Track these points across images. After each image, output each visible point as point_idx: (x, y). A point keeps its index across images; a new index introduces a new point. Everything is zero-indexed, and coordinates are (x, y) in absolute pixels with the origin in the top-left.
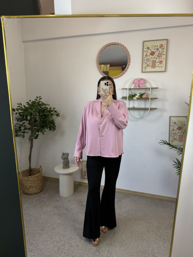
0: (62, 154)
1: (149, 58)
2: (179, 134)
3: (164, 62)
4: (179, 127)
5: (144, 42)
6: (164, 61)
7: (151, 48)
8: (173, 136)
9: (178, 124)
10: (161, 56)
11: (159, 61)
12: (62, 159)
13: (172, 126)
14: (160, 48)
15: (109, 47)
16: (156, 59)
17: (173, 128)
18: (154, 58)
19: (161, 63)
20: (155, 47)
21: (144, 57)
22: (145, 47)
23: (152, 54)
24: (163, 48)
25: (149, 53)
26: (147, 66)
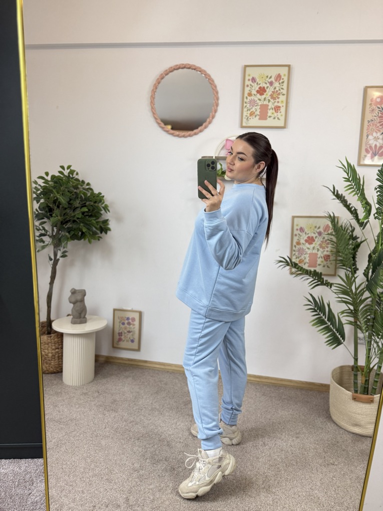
0: (71, 291)
1: (254, 100)
2: (309, 252)
3: (283, 110)
4: (309, 237)
5: (246, 66)
6: (283, 106)
7: (260, 81)
8: (298, 256)
9: (307, 233)
10: (277, 97)
11: (273, 107)
12: (70, 302)
13: (296, 235)
14: (276, 81)
15: (175, 71)
16: (267, 103)
17: (298, 239)
18: (265, 99)
19: (278, 110)
20: (267, 79)
21: (245, 97)
22: (247, 78)
23: (261, 92)
24: (281, 81)
25: (255, 90)
26: (251, 114)
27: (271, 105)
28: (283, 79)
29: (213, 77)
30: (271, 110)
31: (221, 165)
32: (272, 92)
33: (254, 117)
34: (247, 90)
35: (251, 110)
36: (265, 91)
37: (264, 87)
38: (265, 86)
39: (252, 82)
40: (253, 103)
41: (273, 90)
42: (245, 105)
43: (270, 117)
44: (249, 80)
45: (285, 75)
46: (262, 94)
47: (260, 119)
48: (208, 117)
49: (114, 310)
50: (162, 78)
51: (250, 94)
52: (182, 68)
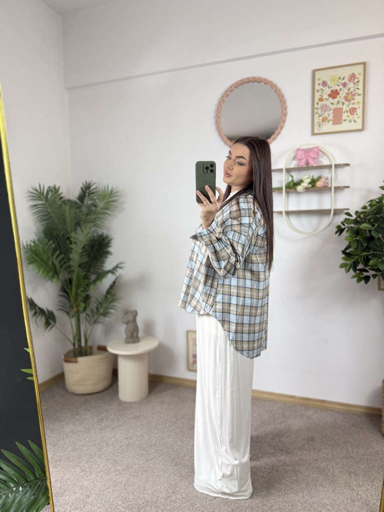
0: (124, 312)
1: (326, 105)
3: (360, 111)
5: (314, 71)
6: (359, 107)
7: (331, 84)
10: (352, 98)
12: (124, 322)
14: (350, 81)
15: (241, 87)
16: (341, 106)
18: (338, 102)
19: (353, 112)
20: (339, 82)
21: (316, 103)
22: (317, 82)
23: (333, 95)
24: (356, 80)
25: (326, 94)
26: (323, 120)
27: (345, 108)
28: (358, 78)
29: (280, 86)
30: (346, 113)
31: (292, 177)
32: (347, 94)
33: (327, 123)
34: (317, 96)
35: (323, 116)
36: (338, 94)
37: (336, 90)
38: (338, 88)
39: (323, 86)
40: (325, 108)
41: (347, 92)
42: (316, 111)
43: (345, 120)
44: (319, 84)
45: (360, 74)
46: (334, 98)
47: (333, 124)
48: (277, 128)
49: (188, 332)
50: (227, 96)
51: (321, 100)
52: (248, 82)
